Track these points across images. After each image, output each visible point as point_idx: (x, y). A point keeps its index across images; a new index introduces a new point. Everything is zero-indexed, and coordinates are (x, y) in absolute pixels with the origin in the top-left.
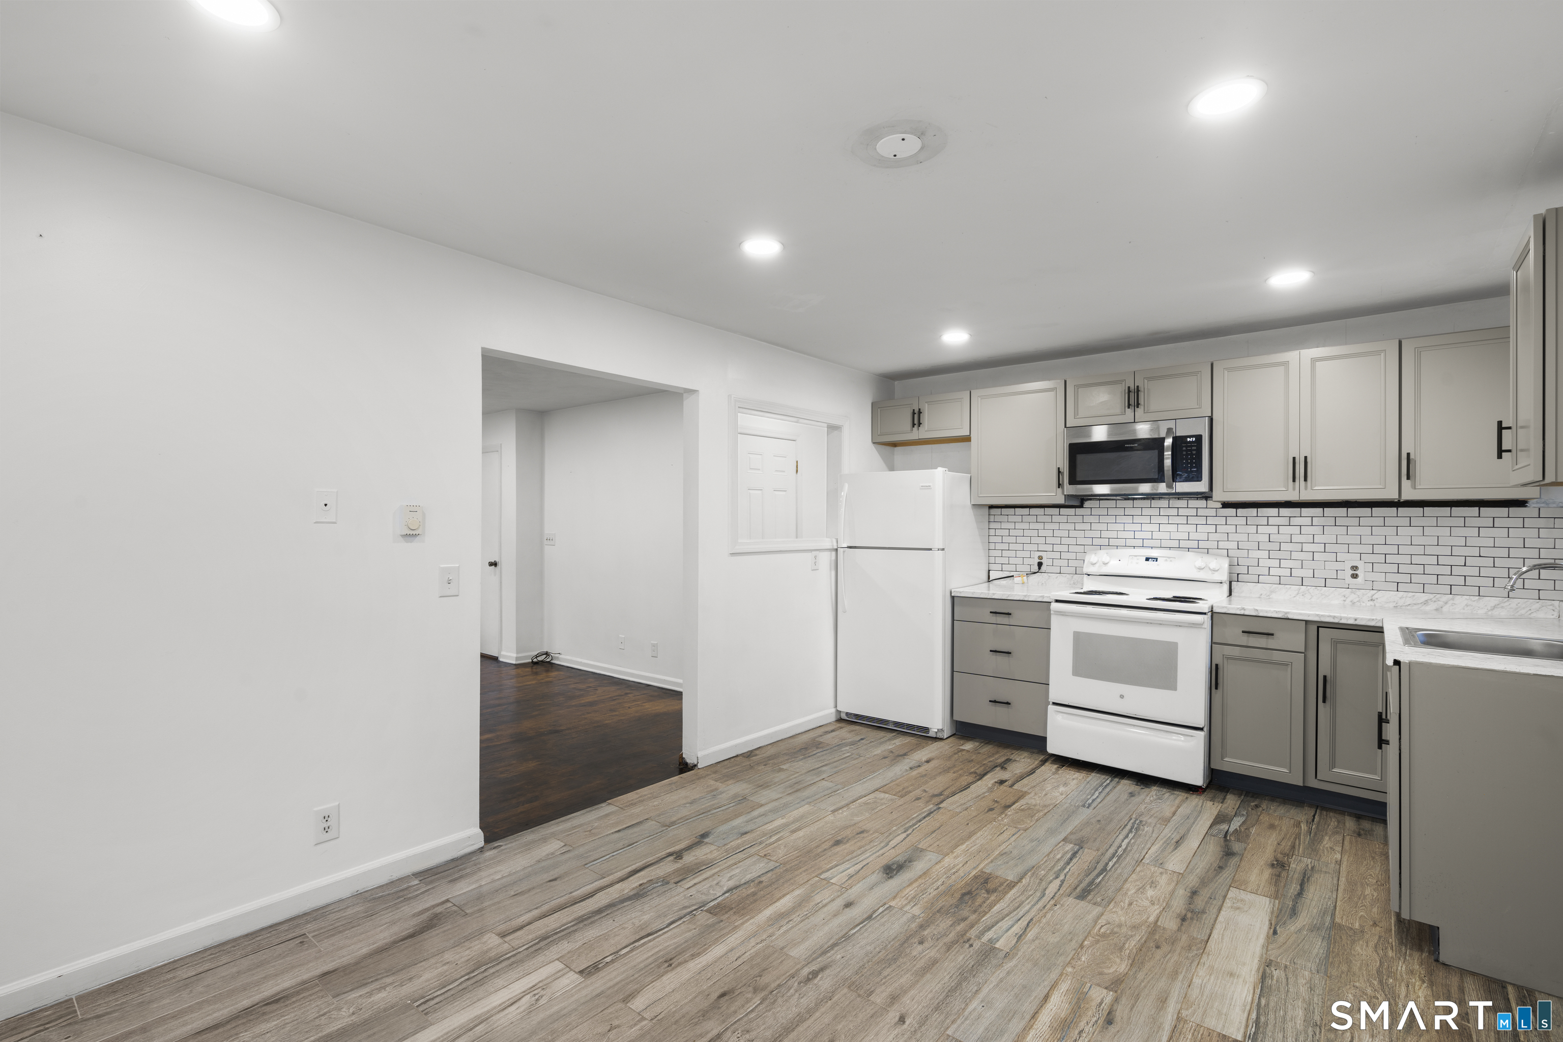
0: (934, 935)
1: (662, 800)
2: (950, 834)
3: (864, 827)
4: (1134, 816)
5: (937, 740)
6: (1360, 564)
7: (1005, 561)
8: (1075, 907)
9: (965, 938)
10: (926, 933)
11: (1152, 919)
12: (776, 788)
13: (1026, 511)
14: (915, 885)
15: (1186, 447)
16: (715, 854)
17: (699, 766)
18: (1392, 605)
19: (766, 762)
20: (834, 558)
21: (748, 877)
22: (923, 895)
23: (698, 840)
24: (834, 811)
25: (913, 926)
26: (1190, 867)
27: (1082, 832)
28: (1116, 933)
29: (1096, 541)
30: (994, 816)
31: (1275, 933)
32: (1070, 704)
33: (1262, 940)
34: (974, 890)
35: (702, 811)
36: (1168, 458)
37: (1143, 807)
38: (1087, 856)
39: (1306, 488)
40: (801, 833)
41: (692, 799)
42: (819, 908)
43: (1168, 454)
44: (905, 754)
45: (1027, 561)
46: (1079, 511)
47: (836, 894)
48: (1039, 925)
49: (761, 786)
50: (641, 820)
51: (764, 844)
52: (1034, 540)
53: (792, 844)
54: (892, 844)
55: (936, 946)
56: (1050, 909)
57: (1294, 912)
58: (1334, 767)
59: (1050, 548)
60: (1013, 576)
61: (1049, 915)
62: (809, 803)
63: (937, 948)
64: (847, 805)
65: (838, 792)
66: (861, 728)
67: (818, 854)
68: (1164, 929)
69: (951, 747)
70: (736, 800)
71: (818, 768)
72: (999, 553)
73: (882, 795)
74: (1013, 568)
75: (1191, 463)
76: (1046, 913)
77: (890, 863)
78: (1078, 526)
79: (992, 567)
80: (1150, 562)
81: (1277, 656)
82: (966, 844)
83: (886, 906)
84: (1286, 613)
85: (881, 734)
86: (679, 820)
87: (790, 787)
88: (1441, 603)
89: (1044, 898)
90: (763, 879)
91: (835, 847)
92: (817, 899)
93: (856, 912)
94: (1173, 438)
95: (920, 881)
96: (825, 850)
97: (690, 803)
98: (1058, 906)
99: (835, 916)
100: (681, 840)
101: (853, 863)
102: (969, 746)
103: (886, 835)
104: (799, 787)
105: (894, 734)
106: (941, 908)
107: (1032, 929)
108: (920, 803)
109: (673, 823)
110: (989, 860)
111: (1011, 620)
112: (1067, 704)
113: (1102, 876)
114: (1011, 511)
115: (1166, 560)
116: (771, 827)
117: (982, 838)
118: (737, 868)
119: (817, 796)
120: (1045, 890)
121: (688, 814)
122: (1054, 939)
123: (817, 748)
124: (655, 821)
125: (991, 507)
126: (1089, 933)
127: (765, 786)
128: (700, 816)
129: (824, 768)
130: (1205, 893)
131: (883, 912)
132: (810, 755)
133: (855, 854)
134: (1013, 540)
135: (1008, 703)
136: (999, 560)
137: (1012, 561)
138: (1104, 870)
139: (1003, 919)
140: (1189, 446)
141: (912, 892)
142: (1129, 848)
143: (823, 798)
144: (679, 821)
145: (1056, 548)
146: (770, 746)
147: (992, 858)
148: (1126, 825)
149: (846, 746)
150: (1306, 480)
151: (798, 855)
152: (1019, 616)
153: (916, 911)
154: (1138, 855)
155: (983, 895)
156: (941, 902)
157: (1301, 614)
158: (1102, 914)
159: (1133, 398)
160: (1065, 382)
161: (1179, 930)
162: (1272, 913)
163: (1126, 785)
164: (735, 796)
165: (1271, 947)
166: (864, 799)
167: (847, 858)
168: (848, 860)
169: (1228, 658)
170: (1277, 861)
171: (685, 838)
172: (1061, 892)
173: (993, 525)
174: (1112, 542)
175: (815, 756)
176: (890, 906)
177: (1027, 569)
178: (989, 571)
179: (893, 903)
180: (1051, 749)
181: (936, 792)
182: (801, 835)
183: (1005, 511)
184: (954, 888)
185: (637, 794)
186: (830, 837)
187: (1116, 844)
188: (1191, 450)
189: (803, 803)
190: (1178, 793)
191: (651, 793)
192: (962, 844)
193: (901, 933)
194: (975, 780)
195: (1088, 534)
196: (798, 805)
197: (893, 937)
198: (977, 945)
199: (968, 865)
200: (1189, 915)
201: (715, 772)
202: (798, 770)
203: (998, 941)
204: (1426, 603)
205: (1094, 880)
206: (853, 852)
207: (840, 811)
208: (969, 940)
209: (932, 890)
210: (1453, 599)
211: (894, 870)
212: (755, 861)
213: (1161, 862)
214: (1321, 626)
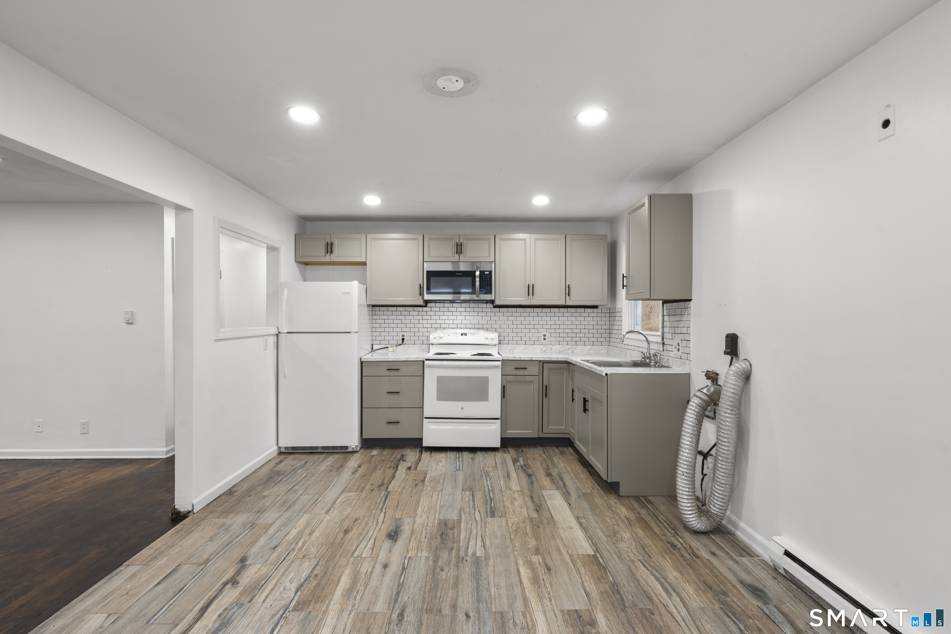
0: (445, 563)
1: (181, 547)
2: (407, 505)
3: (355, 517)
4: (482, 469)
5: (354, 453)
6: (546, 334)
7: (382, 338)
8: (494, 521)
9: (461, 558)
10: (440, 563)
11: (526, 515)
12: (272, 510)
13: (395, 308)
14: (413, 540)
15: (485, 276)
16: (264, 570)
17: (195, 511)
18: (558, 351)
19: (248, 492)
20: (275, 340)
21: (304, 576)
22: (421, 544)
23: (240, 565)
24: (327, 512)
25: (431, 562)
26: (521, 486)
27: (467, 483)
28: (519, 527)
29: (434, 326)
30: (421, 488)
31: (570, 504)
32: (436, 417)
33: (568, 509)
34: (444, 531)
35: (226, 544)
36: (477, 282)
37: (482, 464)
38: (479, 495)
39: (533, 299)
40: (316, 534)
41: (208, 537)
42: (369, 576)
43: (477, 279)
44: (342, 466)
45: (395, 338)
46: (424, 309)
47: (372, 563)
48: (487, 537)
49: (259, 512)
50: (174, 567)
51: (296, 551)
52: (399, 326)
53: (316, 542)
54: (380, 520)
55: (451, 569)
56: (485, 527)
57: (569, 494)
58: (549, 426)
59: (408, 330)
60: (388, 347)
61: (487, 530)
62: (305, 513)
63: (452, 569)
64: (332, 506)
65: (319, 500)
66: (299, 455)
67: (340, 543)
68: (534, 518)
69: (366, 455)
70: (247, 527)
71: (292, 488)
72: (378, 334)
73: (349, 494)
74: (387, 342)
75: (487, 285)
76: (485, 529)
77: (388, 532)
78: (425, 317)
79: (374, 342)
80: (464, 336)
81: (528, 378)
82: (420, 507)
83: (407, 558)
84: (532, 358)
85: (316, 457)
86: (210, 556)
87: (282, 506)
88: (573, 349)
89: (478, 523)
90: (316, 572)
91: (347, 535)
92: (363, 570)
93: (394, 568)
94: (480, 271)
95: (414, 537)
96: (342, 539)
97: (211, 540)
98: (487, 524)
99: (383, 576)
100: (225, 570)
101: (367, 540)
102: (375, 452)
103: (372, 516)
104: (289, 504)
105: (325, 455)
106: (436, 547)
107: (485, 540)
108: (376, 492)
109: (207, 561)
110: (438, 512)
111: (399, 373)
112: (434, 417)
113: (493, 502)
114: (386, 308)
115: (471, 335)
116: (292, 537)
117: (424, 502)
118: (290, 572)
119: (307, 507)
120: (475, 518)
121: (215, 549)
122: (498, 541)
123: (279, 475)
124: (188, 564)
125: (374, 306)
126: (509, 532)
127: (262, 511)
128: (227, 547)
129: (296, 487)
130: (535, 496)
131: (408, 562)
132: (278, 481)
133: (363, 535)
134: (387, 325)
135: (398, 422)
136: (378, 338)
137: (386, 338)
138: (491, 500)
139: (470, 541)
140: (486, 276)
141: (414, 545)
142: (492, 485)
143: (312, 507)
144: (212, 557)
145: (412, 330)
146: (242, 483)
147: (438, 511)
148: (482, 475)
149: (299, 469)
150: (533, 295)
151: (326, 548)
152: (404, 370)
153: (425, 554)
154: (498, 487)
155: (450, 532)
156: (433, 544)
157: (537, 358)
158: (507, 521)
159: (459, 249)
160: (423, 236)
161: (539, 516)
162: (562, 496)
163: (466, 454)
164: (244, 525)
165: (573, 511)
166: (339, 499)
167: (361, 538)
168: (362, 540)
169: (508, 382)
170: (547, 473)
171: (228, 568)
172: (483, 517)
173: (374, 317)
174: (442, 326)
175: (282, 481)
176: (410, 557)
177: (395, 342)
178: (372, 345)
179: (409, 555)
180: (425, 444)
181: (380, 483)
182: (318, 535)
183: (382, 308)
184: (433, 534)
185: (150, 549)
186: (338, 529)
187: (486, 485)
188: (487, 278)
189: (301, 514)
190: (490, 453)
191: (165, 545)
192: (418, 508)
193: (428, 570)
194: (394, 471)
195: (430, 321)
196: (299, 517)
197: (425, 574)
198: (469, 559)
199: (430, 519)
200: (538, 508)
201: (212, 512)
202: (278, 494)
203: (476, 553)
204: (569, 349)
205: (491, 505)
206: (361, 534)
207: (331, 512)
208: (463, 558)
209: (424, 539)
210: (577, 347)
211: (394, 535)
212: (299, 563)
213: (509, 488)
214: (544, 362)
